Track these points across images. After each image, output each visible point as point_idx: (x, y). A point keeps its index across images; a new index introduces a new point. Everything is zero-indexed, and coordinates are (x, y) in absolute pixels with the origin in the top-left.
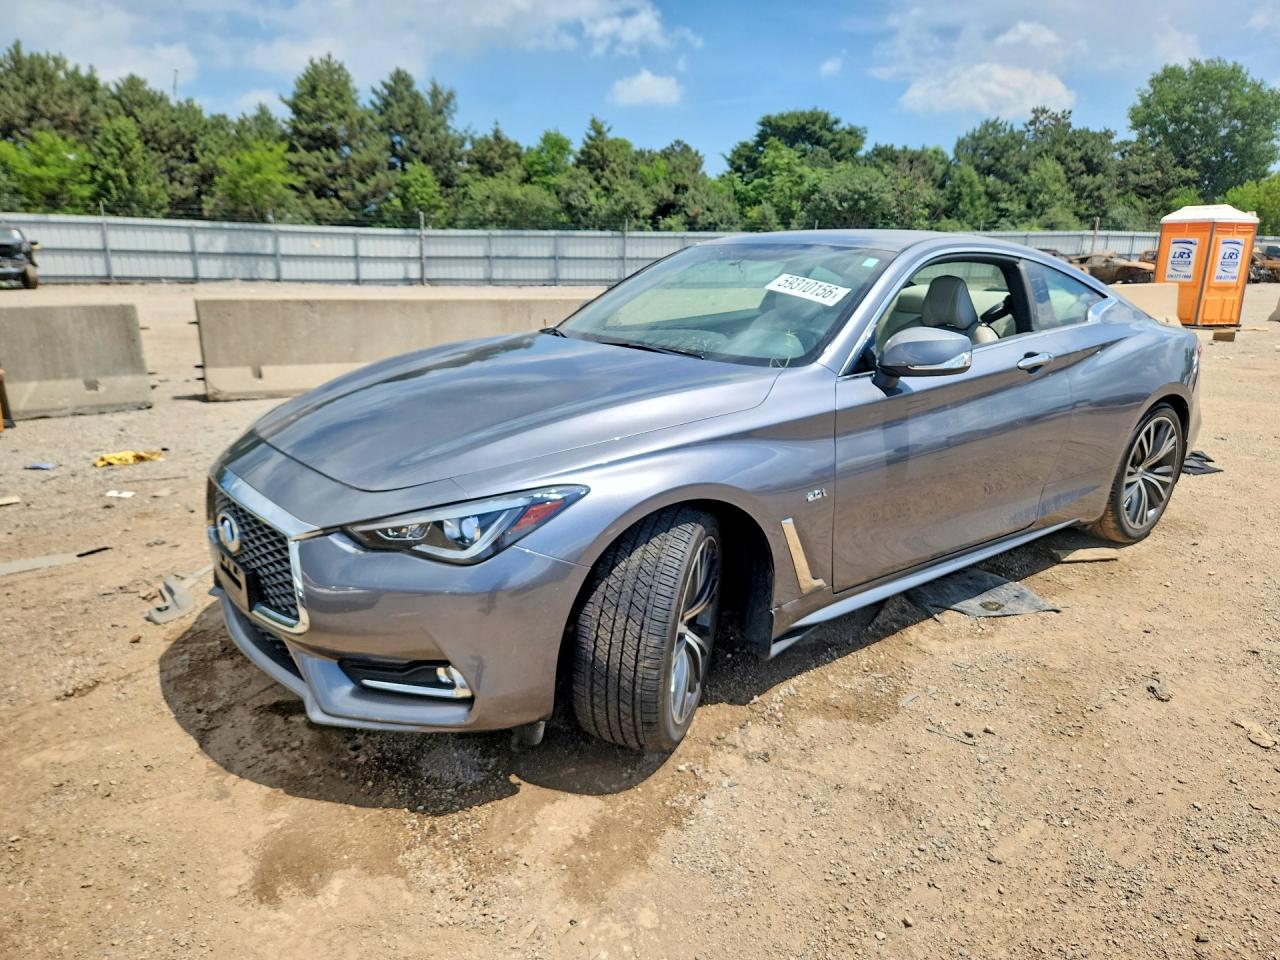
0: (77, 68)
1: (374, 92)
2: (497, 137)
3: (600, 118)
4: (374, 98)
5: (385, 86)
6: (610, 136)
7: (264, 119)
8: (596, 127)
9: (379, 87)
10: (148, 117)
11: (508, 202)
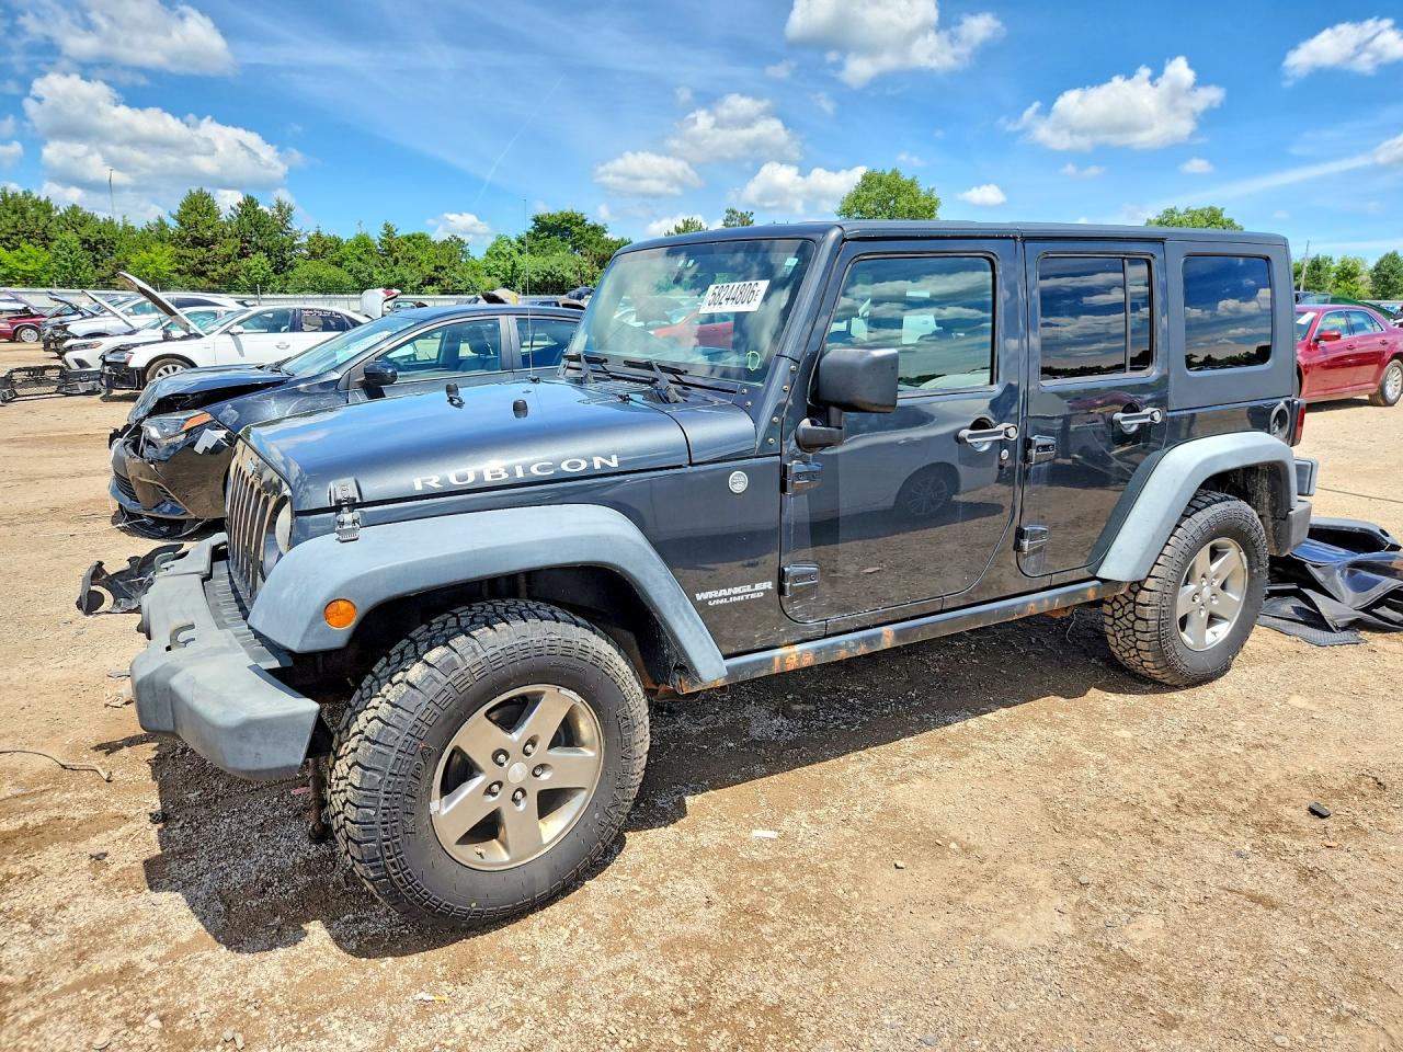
0: (39, 198)
1: (232, 208)
2: (318, 235)
3: (391, 223)
4: (232, 212)
5: (239, 205)
6: (399, 234)
7: (162, 225)
8: (387, 226)
9: (236, 207)
10: (84, 233)
11: (318, 278)
